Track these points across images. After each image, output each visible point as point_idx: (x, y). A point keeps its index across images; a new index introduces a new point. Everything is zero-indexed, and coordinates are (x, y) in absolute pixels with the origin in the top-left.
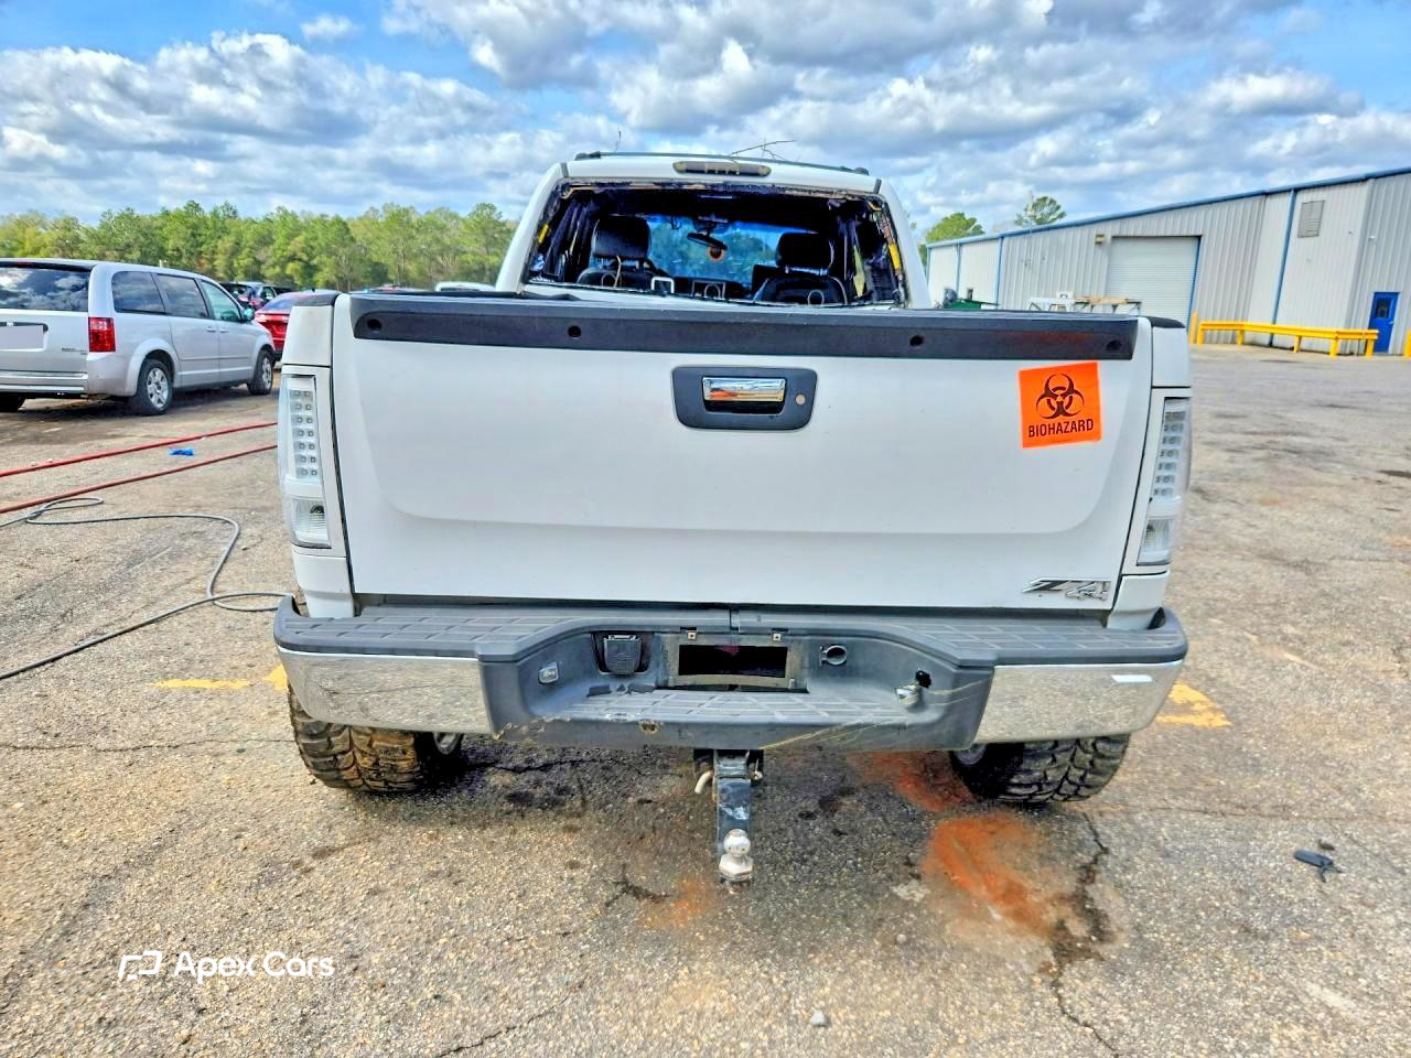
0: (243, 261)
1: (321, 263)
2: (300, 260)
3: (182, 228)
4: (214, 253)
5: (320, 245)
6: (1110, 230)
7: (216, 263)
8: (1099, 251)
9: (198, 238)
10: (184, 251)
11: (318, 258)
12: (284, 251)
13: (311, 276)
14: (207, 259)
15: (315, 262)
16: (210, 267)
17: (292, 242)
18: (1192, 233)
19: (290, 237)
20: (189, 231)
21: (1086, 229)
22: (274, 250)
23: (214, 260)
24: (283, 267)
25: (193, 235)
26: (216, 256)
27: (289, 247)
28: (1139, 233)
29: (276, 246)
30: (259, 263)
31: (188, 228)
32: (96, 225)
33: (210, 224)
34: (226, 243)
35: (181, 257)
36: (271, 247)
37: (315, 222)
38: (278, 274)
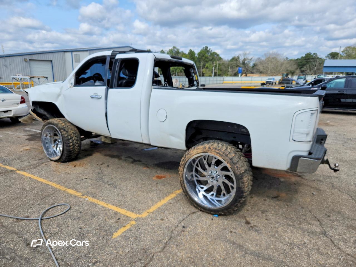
6: (28, 58)
8: (26, 63)
18: (50, 60)
21: (21, 57)
28: (36, 59)
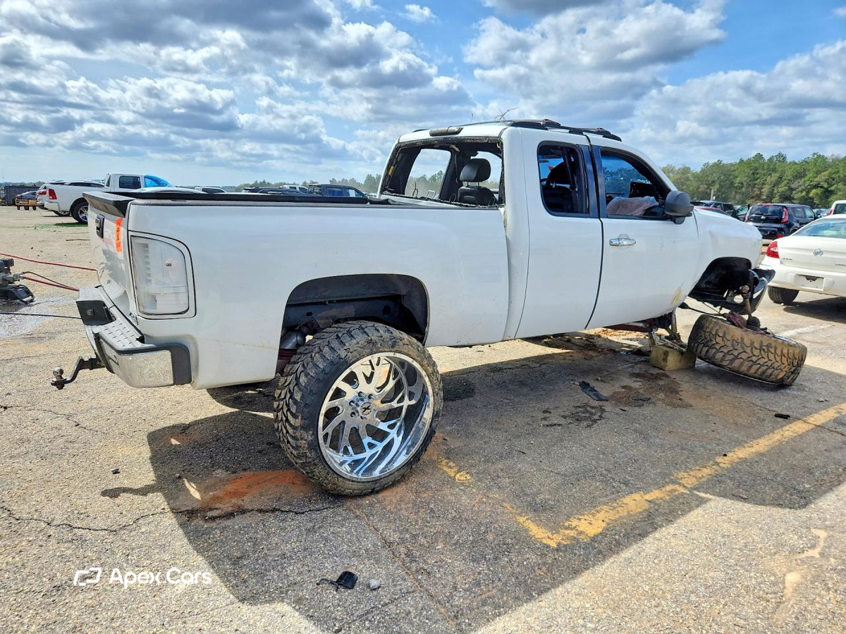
0: (782, 188)
1: (837, 189)
2: (822, 187)
3: (747, 170)
4: (763, 184)
5: (839, 177)
7: (762, 190)
9: (755, 176)
10: (745, 184)
11: (835, 186)
12: (811, 182)
13: (827, 197)
14: (758, 188)
15: (832, 188)
16: (759, 192)
17: (819, 176)
19: (818, 172)
20: (751, 172)
22: (805, 181)
23: (763, 188)
24: (808, 192)
25: (753, 174)
26: (764, 186)
27: (816, 179)
29: (806, 179)
30: (792, 189)
31: (751, 170)
32: (699, 170)
33: (766, 167)
34: (775, 177)
35: (742, 187)
36: (803, 179)
37: (840, 161)
38: (803, 197)
